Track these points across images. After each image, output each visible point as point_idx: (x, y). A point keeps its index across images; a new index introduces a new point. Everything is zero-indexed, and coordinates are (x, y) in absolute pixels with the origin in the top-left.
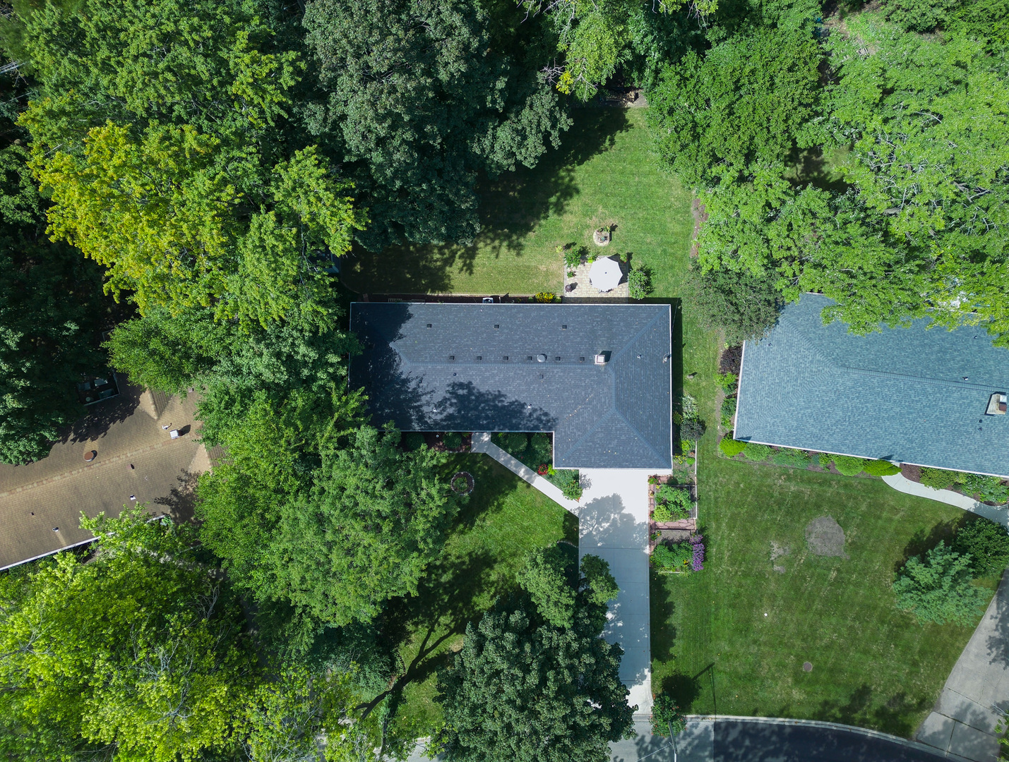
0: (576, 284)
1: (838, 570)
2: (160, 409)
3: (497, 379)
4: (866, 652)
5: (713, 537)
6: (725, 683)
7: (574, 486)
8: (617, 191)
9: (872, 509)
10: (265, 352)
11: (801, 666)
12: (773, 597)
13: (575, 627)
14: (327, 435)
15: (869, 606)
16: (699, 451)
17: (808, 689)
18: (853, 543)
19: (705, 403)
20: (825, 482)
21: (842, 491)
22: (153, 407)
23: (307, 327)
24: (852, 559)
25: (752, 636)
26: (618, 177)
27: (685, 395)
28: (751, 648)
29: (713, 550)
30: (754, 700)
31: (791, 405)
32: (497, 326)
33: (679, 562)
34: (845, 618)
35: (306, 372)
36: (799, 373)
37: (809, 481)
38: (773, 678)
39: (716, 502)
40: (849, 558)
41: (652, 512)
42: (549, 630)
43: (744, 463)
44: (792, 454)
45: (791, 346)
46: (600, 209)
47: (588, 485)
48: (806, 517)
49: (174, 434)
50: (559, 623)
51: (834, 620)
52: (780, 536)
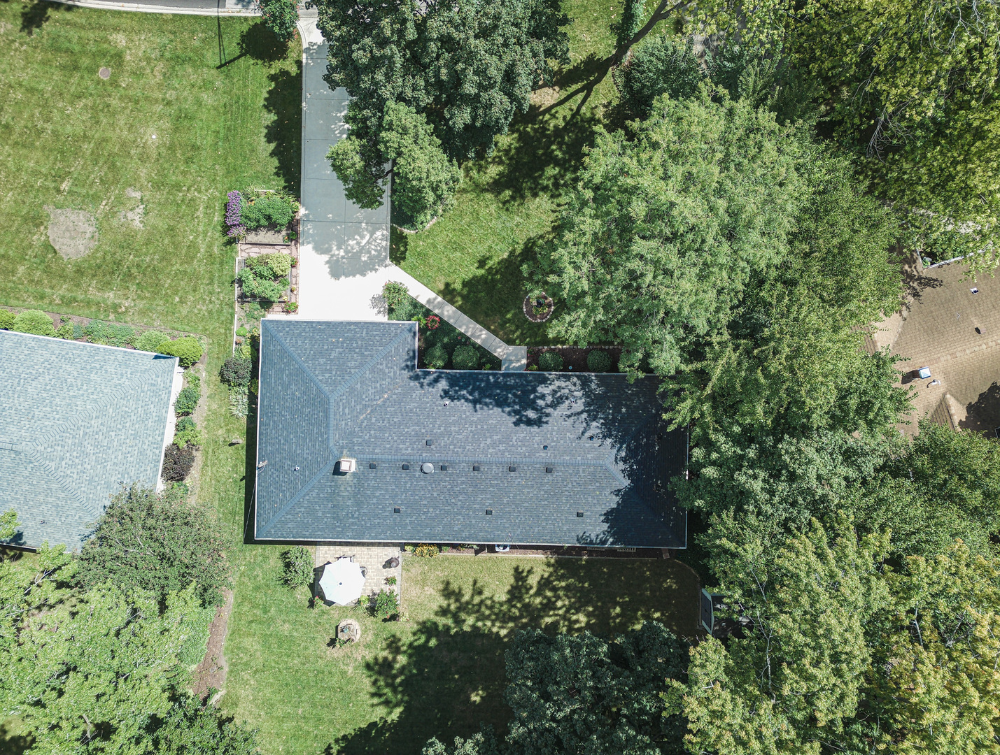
0: (384, 567)
1: (58, 191)
2: (943, 406)
3: (489, 442)
4: (31, 90)
5: (218, 234)
6: (209, 55)
7: (392, 298)
8: (327, 694)
9: (10, 267)
10: (814, 483)
11: (113, 75)
12: (143, 159)
13: (382, 101)
14: (722, 361)
15: (24, 146)
16: (230, 344)
17: (105, 46)
18: (37, 226)
19: (220, 407)
20: (68, 302)
21: (48, 290)
22: (953, 411)
23: (752, 519)
24: (41, 205)
25: (172, 110)
26: (325, 714)
27: (245, 417)
28: (174, 96)
29: (217, 218)
30: (174, 33)
31: (95, 400)
32: (488, 513)
33: (261, 202)
34: (55, 133)
35: (752, 453)
36: (81, 444)
37: (88, 303)
38: (148, 60)
39: (211, 279)
40: (45, 207)
41: (293, 266)
42: (416, 99)
43: (173, 328)
44: (109, 339)
45: (91, 481)
46: (350, 670)
47: (376, 301)
48: (95, 258)
49: (924, 372)
50: (402, 107)
51: (69, 129)
52: (130, 236)
